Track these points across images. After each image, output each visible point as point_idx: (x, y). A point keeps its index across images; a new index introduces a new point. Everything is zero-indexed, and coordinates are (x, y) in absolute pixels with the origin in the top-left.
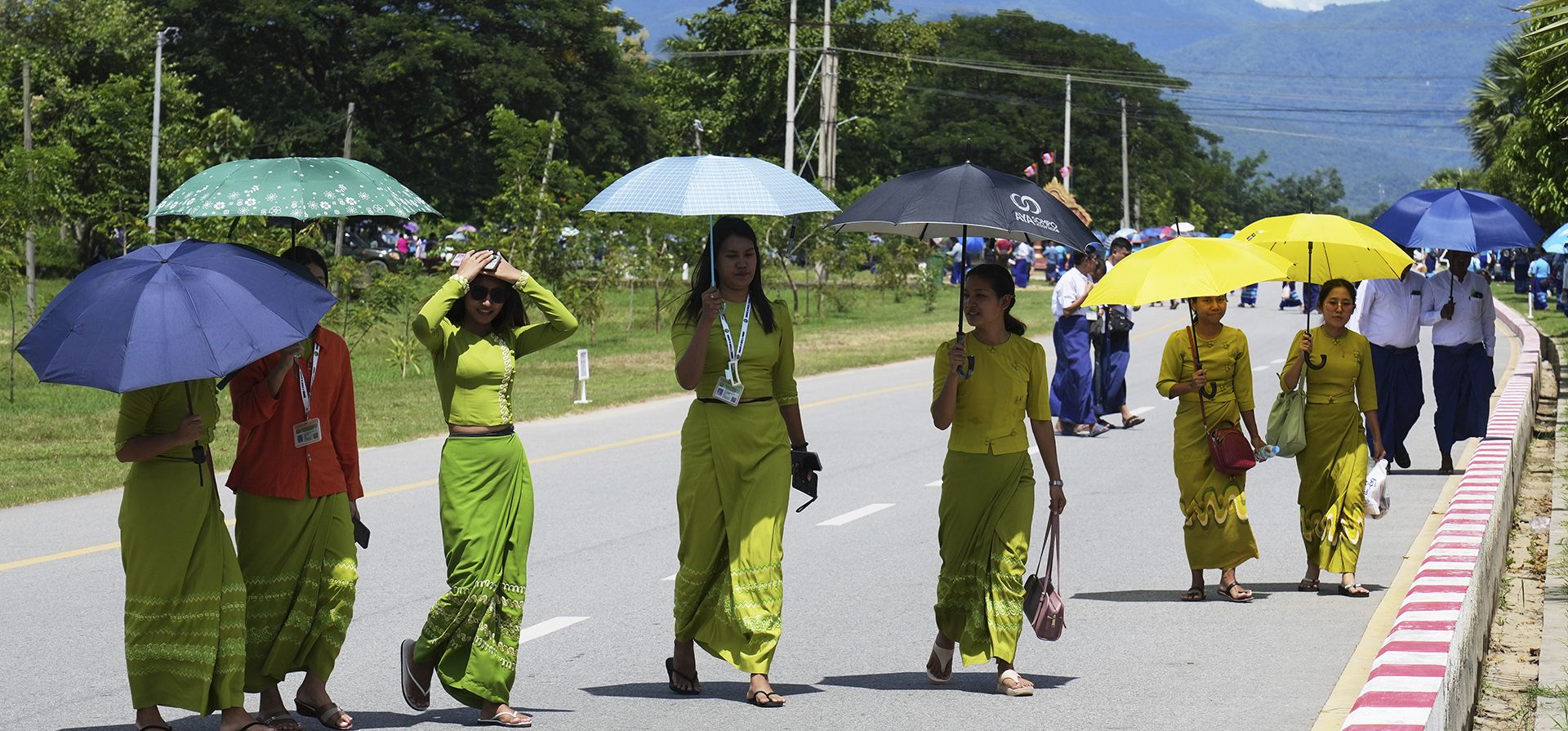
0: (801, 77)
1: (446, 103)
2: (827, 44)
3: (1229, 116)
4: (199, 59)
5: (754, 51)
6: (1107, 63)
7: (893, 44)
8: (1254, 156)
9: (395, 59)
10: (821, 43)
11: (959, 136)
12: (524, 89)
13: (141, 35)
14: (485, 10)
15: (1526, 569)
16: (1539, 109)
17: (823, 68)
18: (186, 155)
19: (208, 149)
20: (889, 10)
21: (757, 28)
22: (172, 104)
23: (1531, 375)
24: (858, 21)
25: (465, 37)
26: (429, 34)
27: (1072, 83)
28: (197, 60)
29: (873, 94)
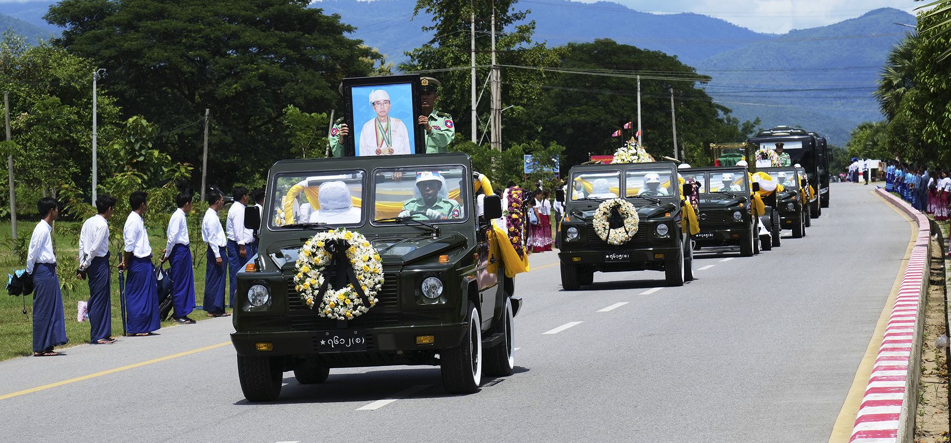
0: (479, 83)
1: (268, 107)
2: (494, 63)
3: (736, 96)
4: (120, 87)
5: (451, 69)
6: (661, 68)
7: (533, 61)
8: (752, 121)
9: (236, 83)
10: (491, 63)
11: (577, 116)
12: (313, 97)
13: (85, 75)
14: (288, 51)
15: (935, 374)
16: (924, 79)
17: (491, 77)
18: (113, 144)
19: (127, 140)
20: (529, 41)
21: (452, 55)
22: (104, 114)
23: (926, 245)
24: (511, 49)
25: (276, 67)
26: (255, 66)
27: (641, 80)
28: (118, 88)
29: (522, 92)
